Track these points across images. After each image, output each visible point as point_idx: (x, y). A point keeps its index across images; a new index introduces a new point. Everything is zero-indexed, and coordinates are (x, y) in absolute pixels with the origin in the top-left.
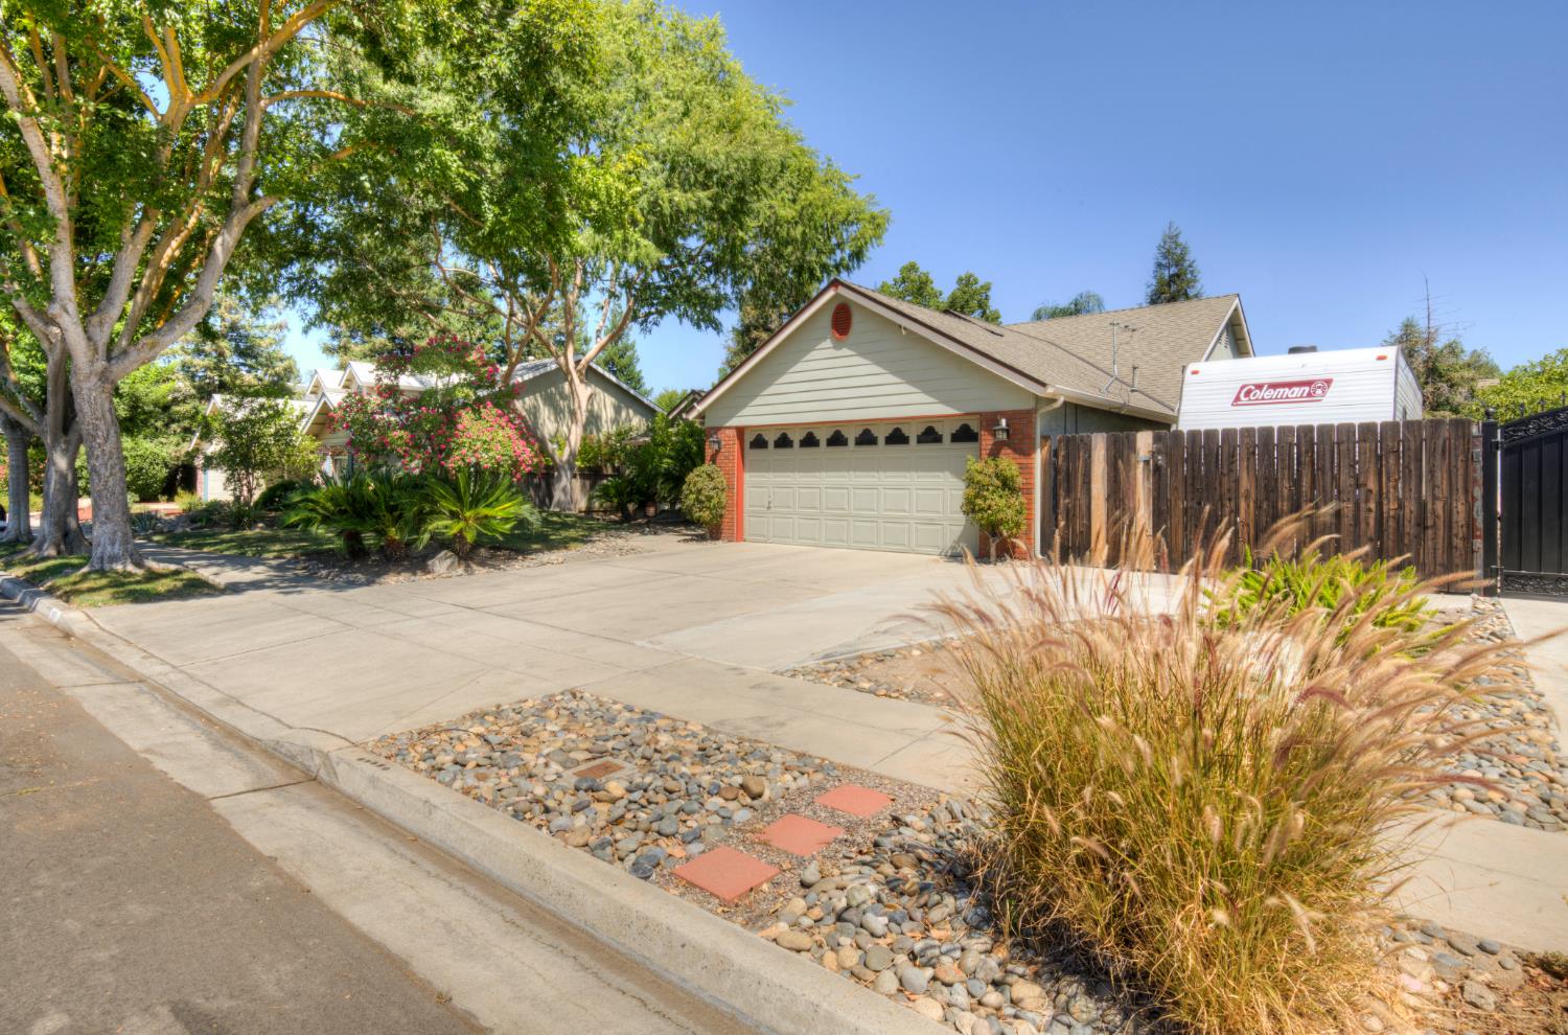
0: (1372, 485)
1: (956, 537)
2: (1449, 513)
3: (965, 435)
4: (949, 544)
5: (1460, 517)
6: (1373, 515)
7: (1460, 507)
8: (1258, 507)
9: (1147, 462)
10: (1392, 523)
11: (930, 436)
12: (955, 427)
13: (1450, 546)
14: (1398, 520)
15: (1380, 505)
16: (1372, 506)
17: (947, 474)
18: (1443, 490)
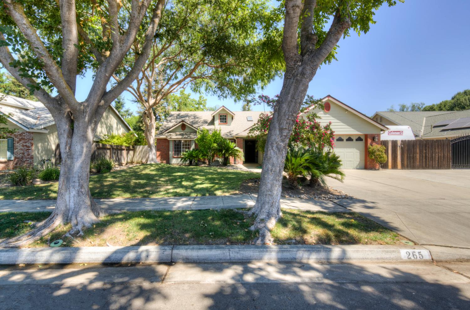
0: (437, 151)
1: (357, 164)
2: (448, 155)
3: (359, 139)
4: (355, 166)
5: (449, 156)
6: (437, 156)
7: (449, 154)
8: (420, 155)
9: (400, 146)
10: (440, 158)
11: (350, 139)
12: (357, 137)
13: (448, 161)
14: (441, 157)
15: (438, 155)
16: (437, 154)
17: (355, 149)
18: (447, 152)
